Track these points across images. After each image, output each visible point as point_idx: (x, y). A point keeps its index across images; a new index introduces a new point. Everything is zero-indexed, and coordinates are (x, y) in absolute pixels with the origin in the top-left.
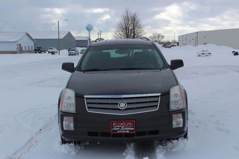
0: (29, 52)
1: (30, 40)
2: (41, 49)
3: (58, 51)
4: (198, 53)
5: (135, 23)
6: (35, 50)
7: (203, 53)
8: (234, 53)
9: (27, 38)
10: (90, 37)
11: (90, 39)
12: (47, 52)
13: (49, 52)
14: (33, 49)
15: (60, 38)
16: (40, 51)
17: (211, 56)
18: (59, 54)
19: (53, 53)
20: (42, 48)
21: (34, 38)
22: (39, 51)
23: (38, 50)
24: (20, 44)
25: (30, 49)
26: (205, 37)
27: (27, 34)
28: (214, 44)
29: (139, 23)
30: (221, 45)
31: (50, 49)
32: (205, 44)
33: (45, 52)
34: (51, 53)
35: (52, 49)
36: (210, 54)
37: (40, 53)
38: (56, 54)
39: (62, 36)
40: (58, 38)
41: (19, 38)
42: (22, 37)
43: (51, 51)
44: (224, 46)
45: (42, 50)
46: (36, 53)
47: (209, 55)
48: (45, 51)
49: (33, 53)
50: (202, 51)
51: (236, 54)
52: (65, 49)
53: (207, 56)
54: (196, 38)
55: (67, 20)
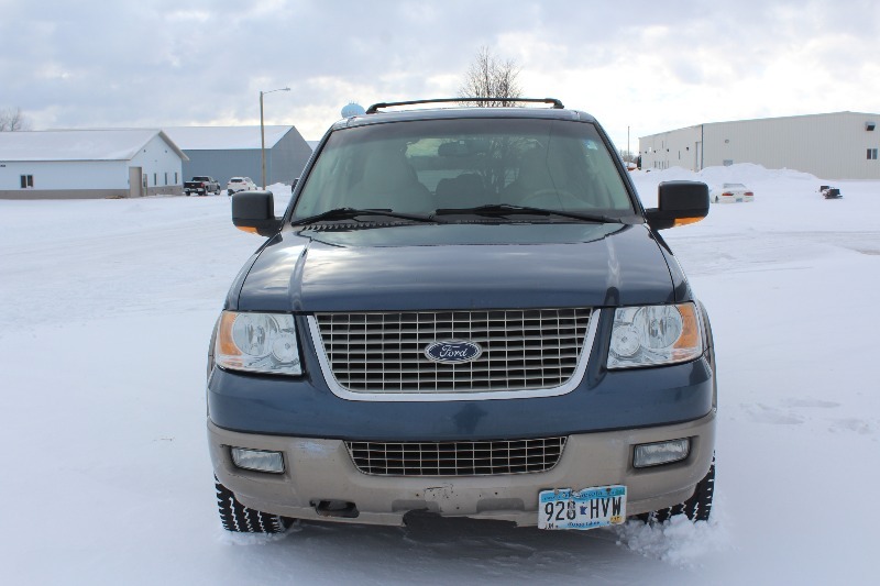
0: (169, 191)
1: (171, 154)
2: (206, 183)
6: (186, 185)
7: (727, 190)
8: (825, 192)
9: (162, 146)
12: (225, 193)
13: (231, 192)
14: (180, 183)
15: (266, 147)
16: (203, 188)
17: (754, 201)
20: (207, 179)
21: (181, 147)
22: (200, 190)
23: (196, 186)
24: (140, 168)
25: (171, 183)
26: (727, 141)
27: (162, 136)
28: (756, 163)
31: (233, 181)
32: (728, 163)
33: (217, 190)
35: (240, 181)
36: (750, 194)
37: (201, 194)
39: (269, 144)
40: (260, 147)
41: (136, 149)
42: (144, 143)
43: (236, 186)
44: (788, 168)
45: (207, 187)
46: (188, 194)
47: (745, 197)
48: (219, 187)
49: (180, 195)
50: (726, 186)
51: (834, 194)
52: (281, 181)
53: (739, 200)
54: (700, 146)
55: (287, 89)
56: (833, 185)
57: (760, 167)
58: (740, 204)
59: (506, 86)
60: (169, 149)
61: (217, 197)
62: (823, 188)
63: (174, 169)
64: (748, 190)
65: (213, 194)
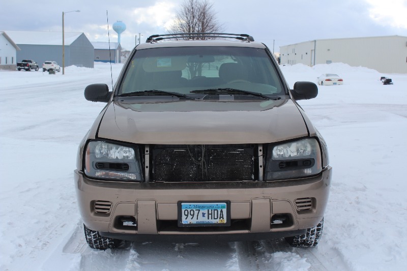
0: (8, 68)
1: (10, 45)
2: (30, 64)
3: (61, 68)
4: (318, 78)
5: (205, 20)
6: (18, 65)
7: (328, 78)
8: (383, 80)
9: (5, 41)
10: (120, 45)
11: (120, 48)
12: (41, 70)
13: (45, 70)
14: (15, 63)
15: (65, 44)
16: (28, 66)
17: (342, 84)
18: (63, 73)
19: (51, 71)
20: (31, 62)
21: (16, 43)
22: (26, 68)
23: (24, 65)
25: (10, 63)
26: (329, 50)
27: (4, 35)
28: (345, 63)
29: (213, 21)
30: (357, 65)
31: (46, 63)
32: (329, 62)
33: (36, 68)
34: (48, 70)
35: (50, 63)
36: (341, 80)
37: (27, 70)
38: (57, 73)
39: (69, 41)
40: (62, 44)
43: (48, 67)
44: (362, 66)
45: (31, 66)
46: (19, 69)
47: (338, 82)
48: (38, 66)
49: (15, 70)
50: (327, 75)
51: (388, 82)
52: (75, 64)
53: (335, 84)
54: (313, 52)
55: (78, 11)
56: (388, 77)
57: (346, 65)
58: (334, 86)
59: (204, 13)
60: (9, 43)
61: (36, 72)
62: (382, 78)
63: (12, 55)
64: (340, 78)
65: (34, 70)
